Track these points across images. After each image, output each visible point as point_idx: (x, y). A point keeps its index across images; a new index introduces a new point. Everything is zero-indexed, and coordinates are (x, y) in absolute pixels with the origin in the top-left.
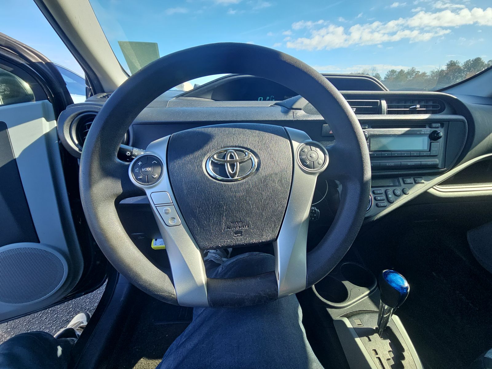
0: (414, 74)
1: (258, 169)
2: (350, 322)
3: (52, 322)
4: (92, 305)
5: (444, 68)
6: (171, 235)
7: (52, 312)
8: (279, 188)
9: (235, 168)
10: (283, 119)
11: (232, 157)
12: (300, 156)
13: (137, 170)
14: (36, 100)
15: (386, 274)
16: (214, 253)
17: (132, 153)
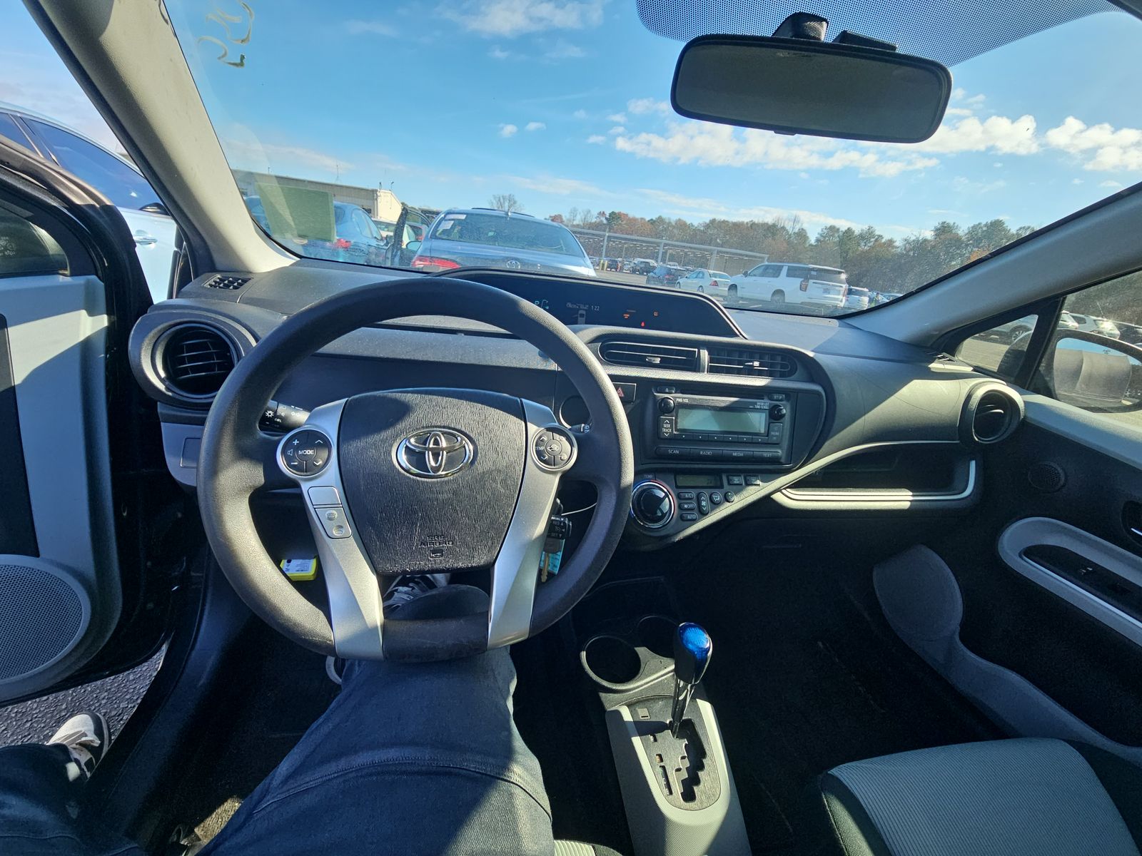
0: (873, 240)
1: (473, 462)
2: (631, 712)
3: (20, 737)
4: (116, 706)
5: (929, 234)
6: (335, 552)
7: (19, 716)
8: (503, 490)
9: (440, 458)
10: (540, 367)
11: (436, 442)
12: (536, 446)
13: (290, 452)
14: (72, 275)
15: (684, 628)
16: (406, 593)
17: (275, 412)
